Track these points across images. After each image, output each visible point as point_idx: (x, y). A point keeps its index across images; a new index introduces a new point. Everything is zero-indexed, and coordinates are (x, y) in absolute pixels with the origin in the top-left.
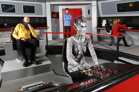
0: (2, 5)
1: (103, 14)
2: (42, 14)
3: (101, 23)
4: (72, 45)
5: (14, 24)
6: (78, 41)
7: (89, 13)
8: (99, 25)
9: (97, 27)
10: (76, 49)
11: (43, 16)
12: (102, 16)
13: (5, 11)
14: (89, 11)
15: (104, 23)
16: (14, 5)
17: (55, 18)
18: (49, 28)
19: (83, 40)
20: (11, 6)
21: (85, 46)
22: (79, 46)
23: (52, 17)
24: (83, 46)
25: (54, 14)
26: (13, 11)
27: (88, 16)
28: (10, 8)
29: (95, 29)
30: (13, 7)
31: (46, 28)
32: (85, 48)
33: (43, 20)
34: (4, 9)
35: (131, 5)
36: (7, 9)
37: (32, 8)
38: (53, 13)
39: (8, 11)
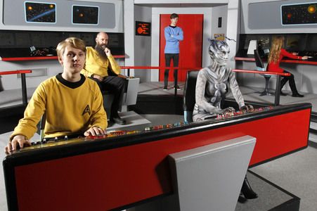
0: (28, 5)
1: (251, 27)
2: (113, 26)
3: (245, 48)
4: (205, 80)
5: (51, 47)
6: (215, 75)
7: (220, 26)
8: (242, 51)
9: (237, 56)
10: (211, 87)
11: (116, 30)
12: (248, 31)
13: (33, 19)
14: (220, 19)
15: (252, 47)
16: (54, 6)
17: (142, 34)
18: (128, 57)
19: (222, 74)
20: (47, 6)
21: (224, 82)
22: (216, 82)
23: (137, 33)
24: (222, 84)
25: (141, 26)
26: (51, 18)
27: (218, 30)
28: (44, 12)
29: (231, 60)
30: (51, 9)
31: (122, 57)
32: (224, 87)
33: (116, 39)
34: (32, 15)
35: (311, 9)
36: (37, 15)
37: (92, 12)
38: (138, 25)
39: (40, 18)
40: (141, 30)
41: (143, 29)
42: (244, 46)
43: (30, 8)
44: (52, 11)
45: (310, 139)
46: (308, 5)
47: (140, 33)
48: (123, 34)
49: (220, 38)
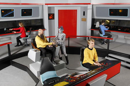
0: (2, 10)
2: (38, 16)
7: (84, 15)
8: (93, 26)
9: (91, 28)
11: (40, 18)
12: (96, 17)
13: (4, 16)
14: (84, 12)
16: (13, 10)
17: (51, 19)
18: (46, 30)
20: (10, 10)
23: (49, 19)
25: (50, 16)
26: (12, 15)
27: (83, 17)
28: (9, 12)
29: (89, 30)
30: (12, 11)
33: (40, 22)
34: (4, 14)
35: (120, 11)
36: (6, 14)
37: (29, 11)
38: (49, 15)
39: (7, 16)
41: (51, 16)
42: (94, 23)
43: (3, 11)
44: (13, 12)
45: (121, 64)
46: (119, 9)
48: (43, 19)
49: (84, 20)
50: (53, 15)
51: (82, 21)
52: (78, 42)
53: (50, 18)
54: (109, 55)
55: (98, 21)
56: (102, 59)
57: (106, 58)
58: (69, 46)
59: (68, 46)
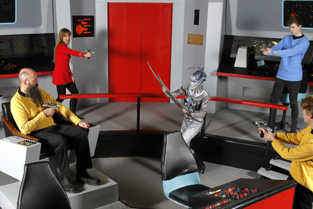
1: (240, 27)
2: (39, 24)
7: (196, 22)
12: (236, 32)
14: (197, 12)
25: (80, 23)
27: (194, 29)
29: (212, 74)
33: (44, 43)
40: (80, 29)
42: (230, 53)
47: (80, 33)
48: (54, 34)
49: (197, 40)
50: (91, 20)
51: (189, 43)
52: (172, 116)
53: (79, 32)
54: (272, 162)
55: (244, 45)
56: (249, 174)
57: (262, 172)
58: (141, 128)
59: (135, 128)
